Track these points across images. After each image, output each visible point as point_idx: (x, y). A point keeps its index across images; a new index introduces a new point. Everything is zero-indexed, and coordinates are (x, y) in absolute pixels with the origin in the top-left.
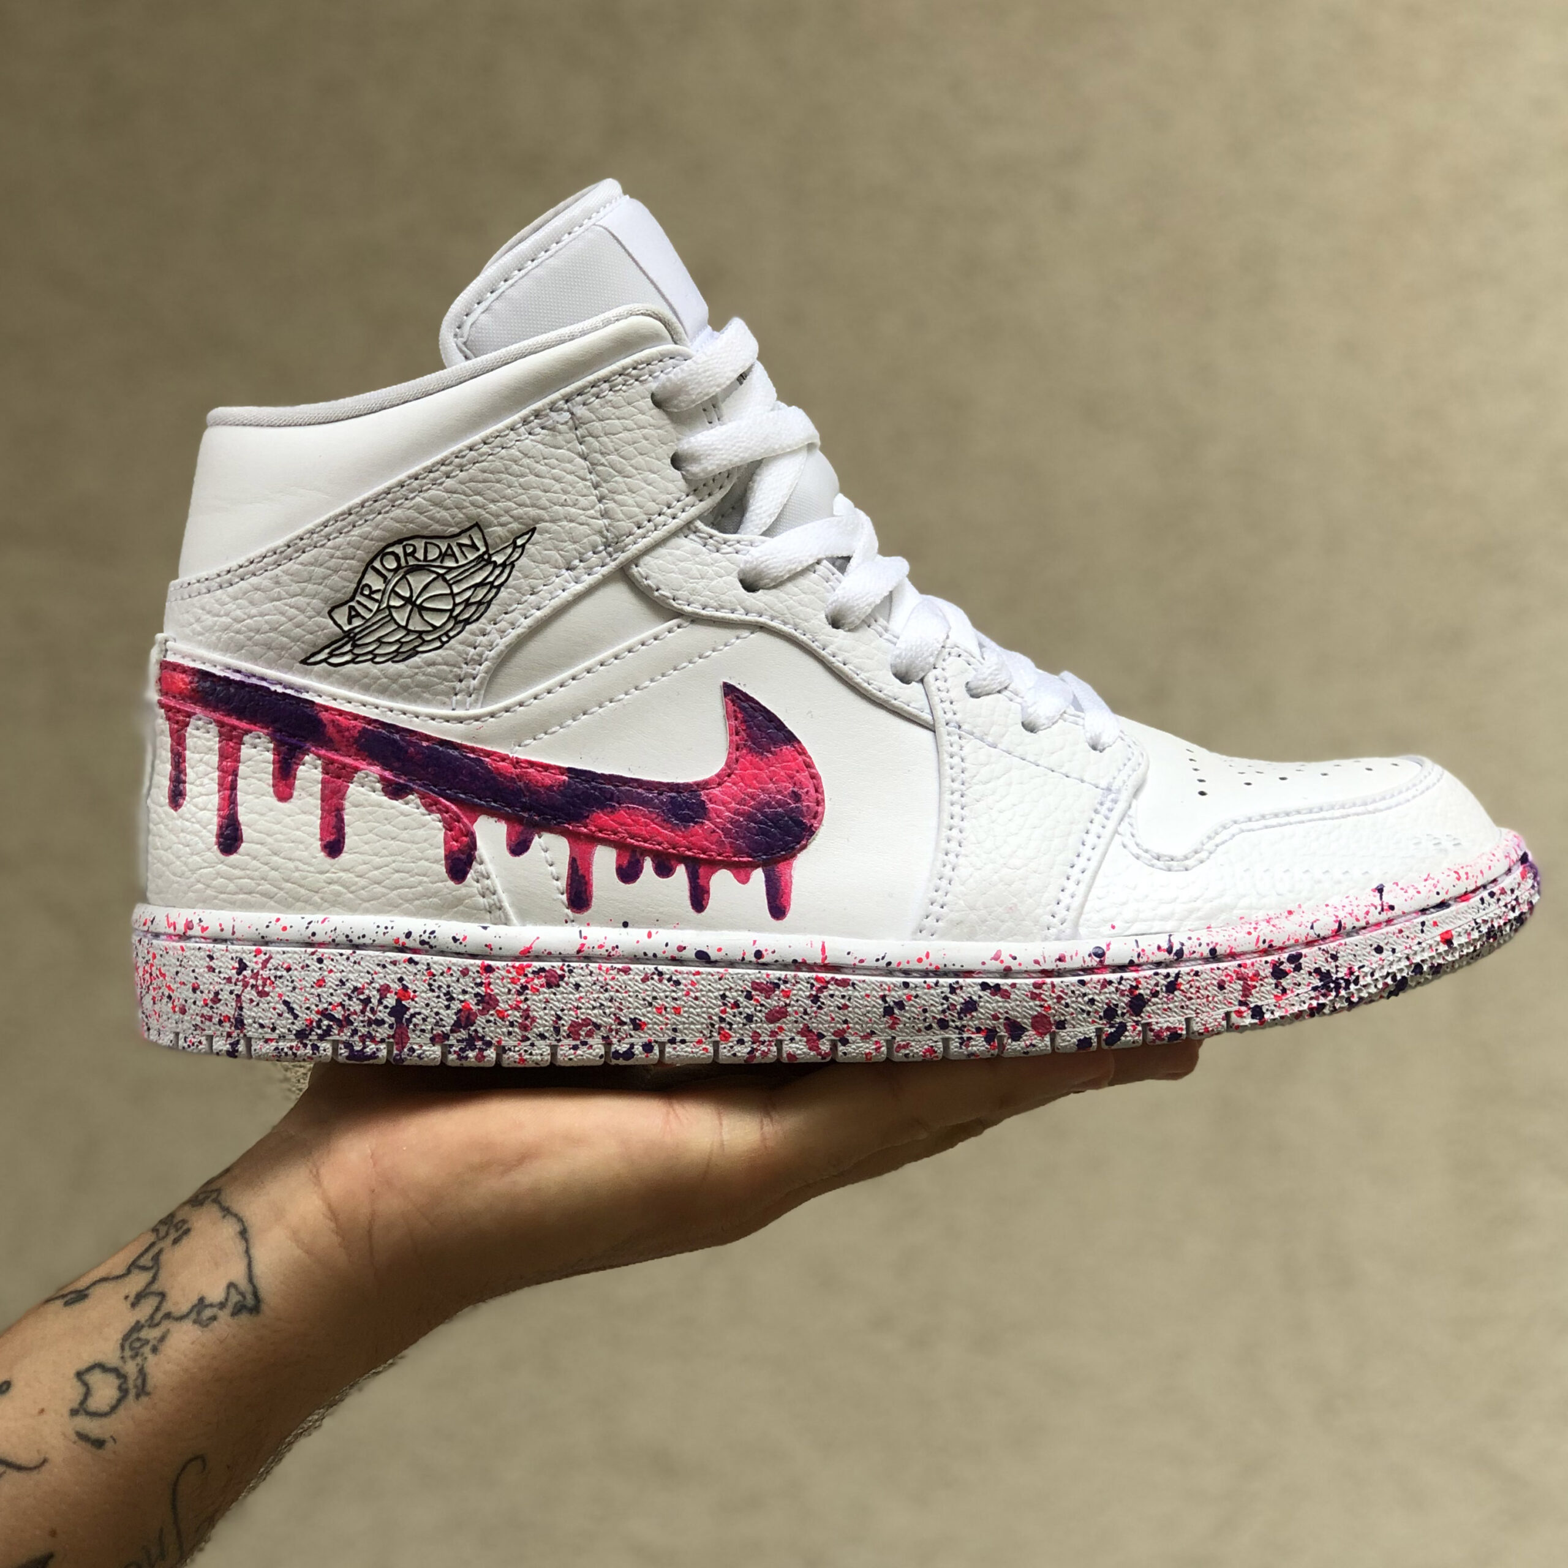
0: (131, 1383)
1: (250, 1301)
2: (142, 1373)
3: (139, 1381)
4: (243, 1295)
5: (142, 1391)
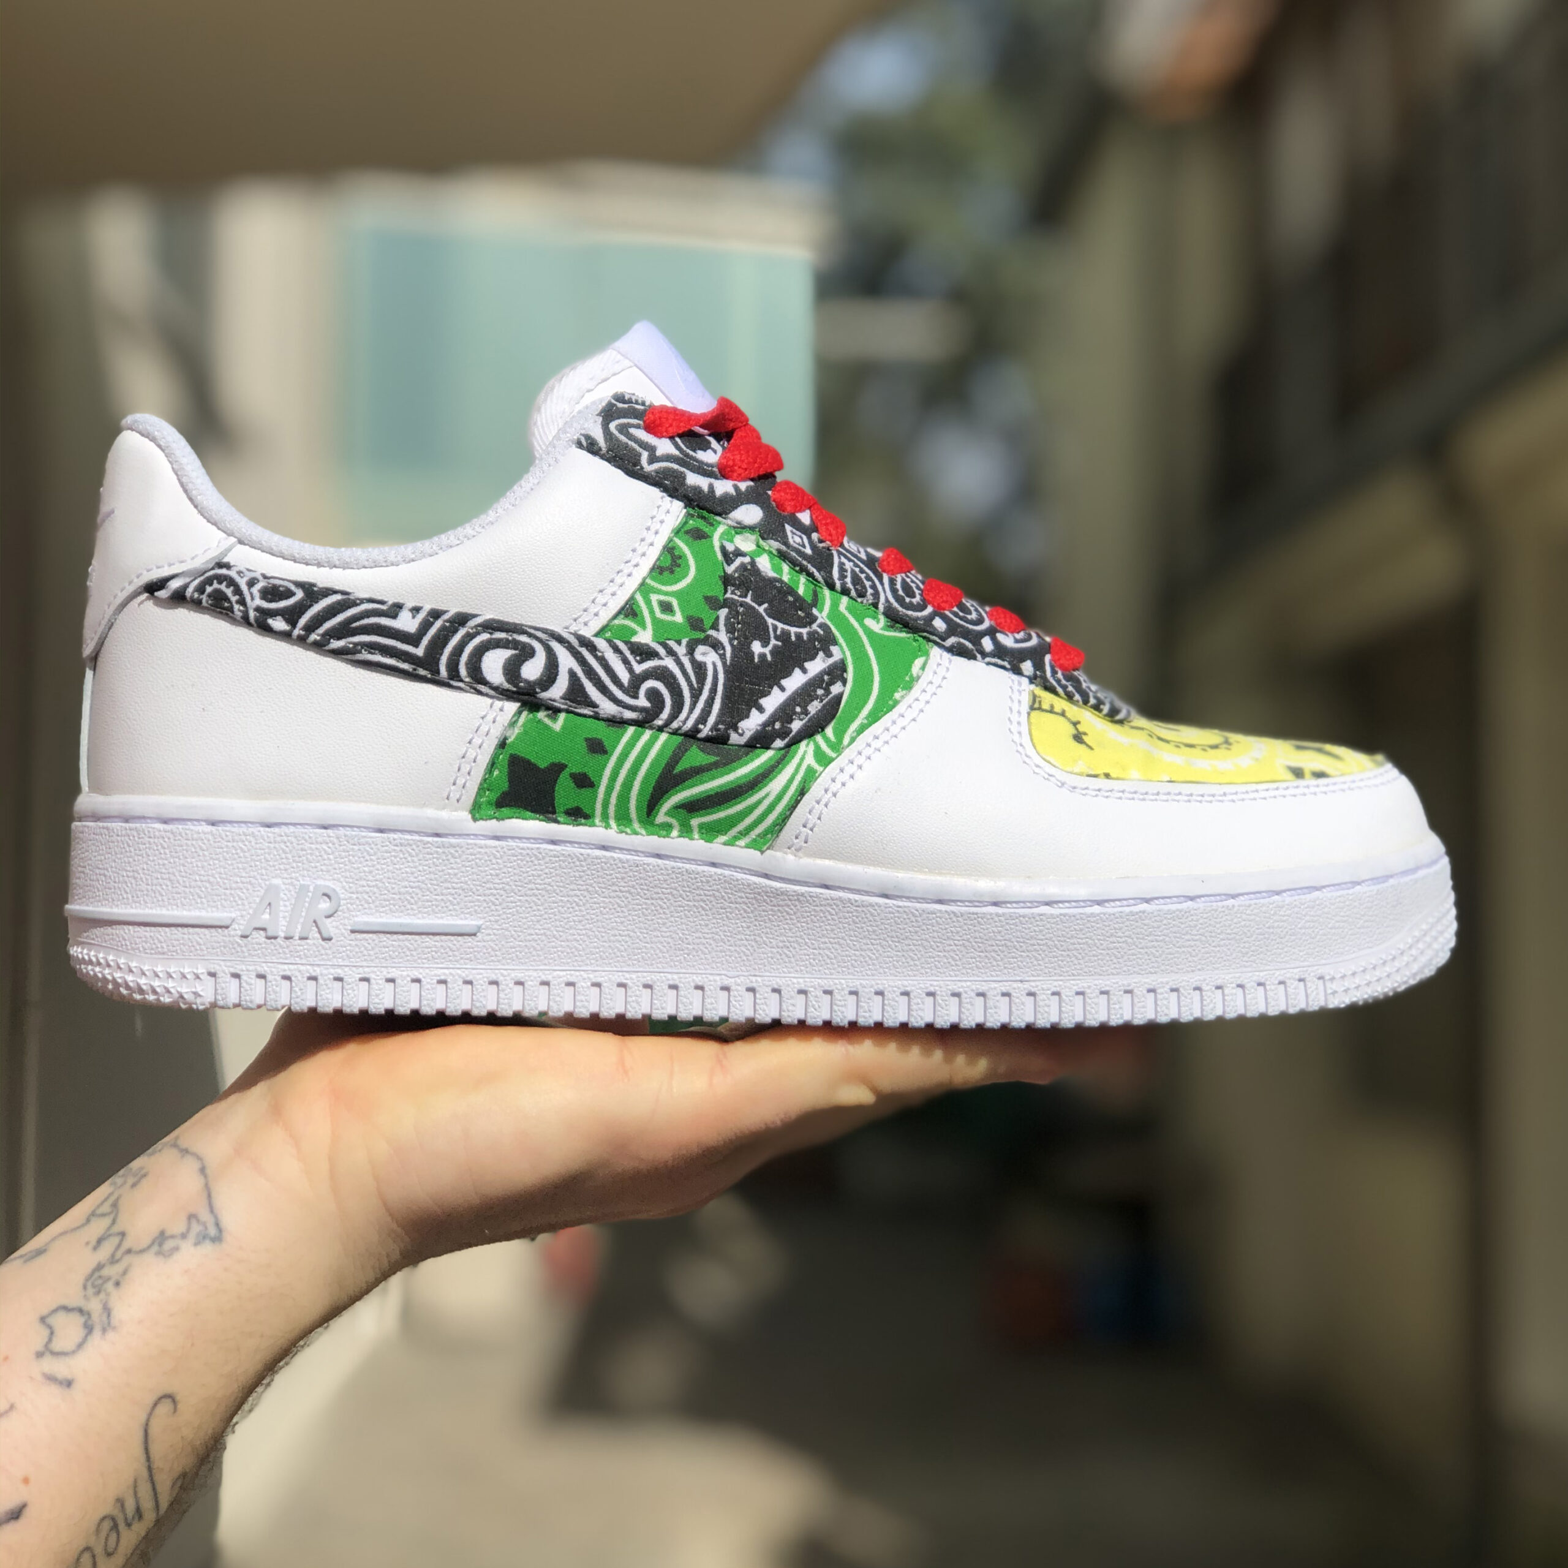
0: (95, 1317)
2: (106, 1309)
3: (104, 1318)
4: (204, 1225)
5: (107, 1326)
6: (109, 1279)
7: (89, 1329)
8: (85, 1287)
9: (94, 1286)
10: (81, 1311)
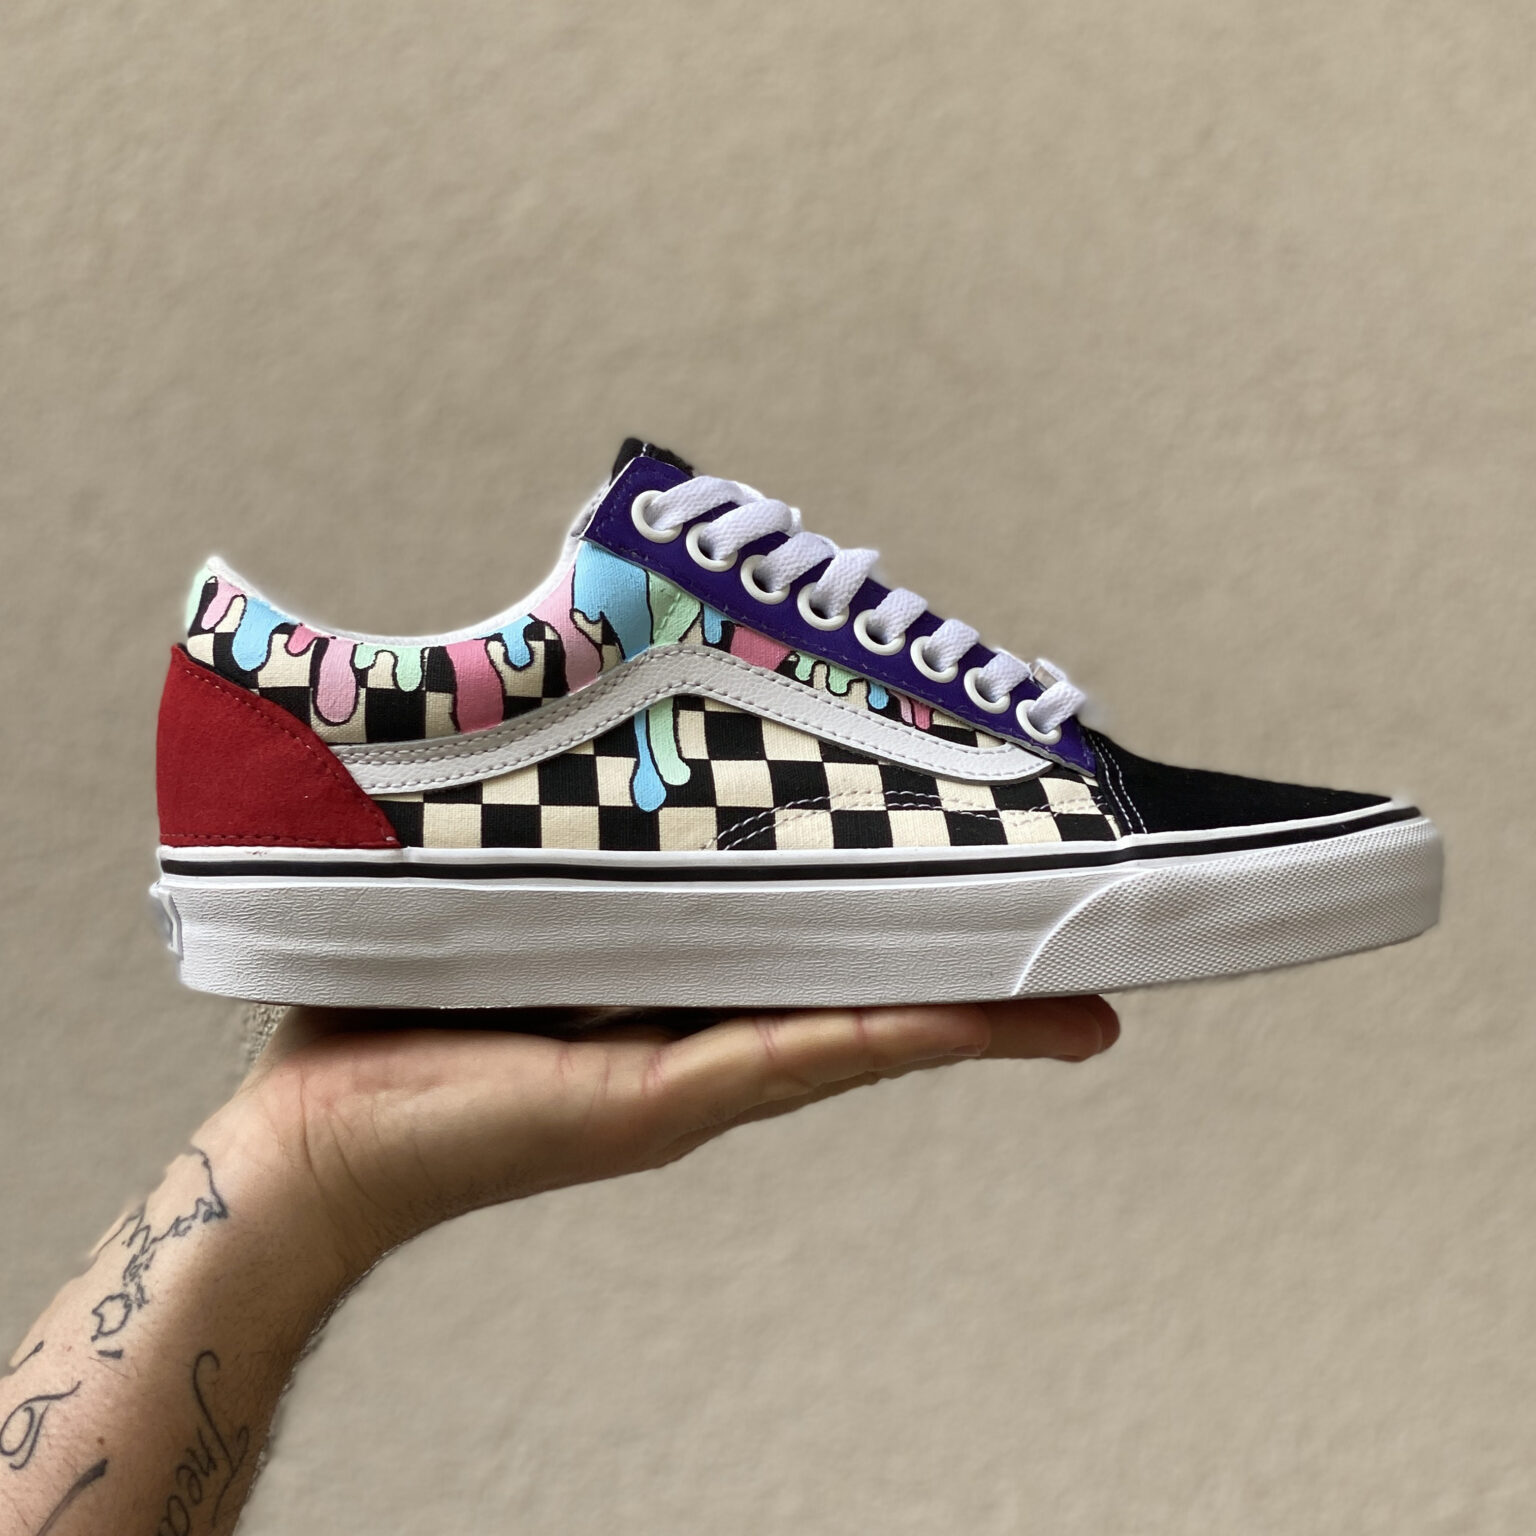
0: (132, 1298)
1: (216, 1208)
2: (140, 1289)
3: (139, 1296)
4: (210, 1205)
5: (142, 1302)
6: (141, 1266)
8: (124, 1278)
9: (130, 1275)
10: (121, 1296)
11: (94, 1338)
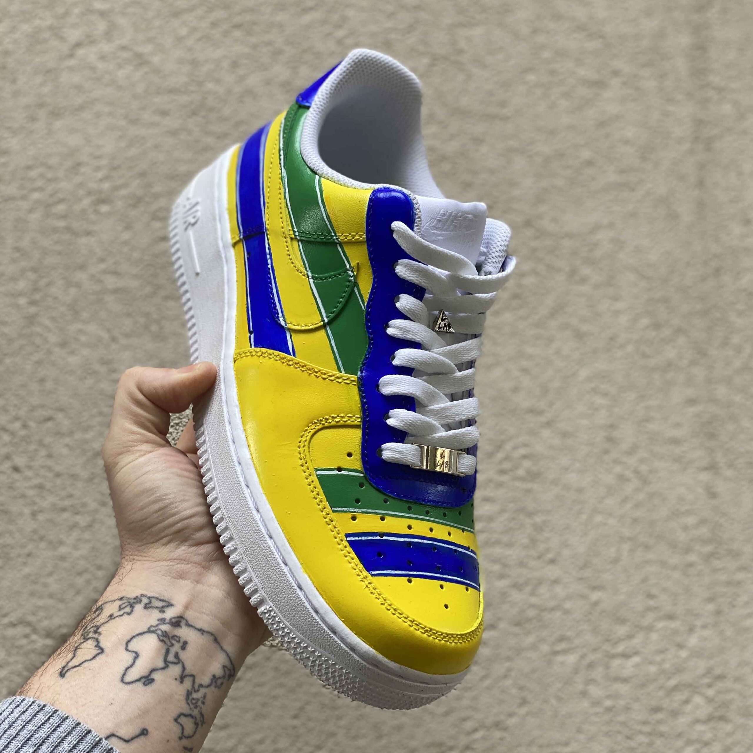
0: (198, 720)
2: (201, 715)
6: (198, 700)
7: (196, 724)
8: (188, 704)
9: (193, 704)
10: (190, 716)
11: (180, 738)
